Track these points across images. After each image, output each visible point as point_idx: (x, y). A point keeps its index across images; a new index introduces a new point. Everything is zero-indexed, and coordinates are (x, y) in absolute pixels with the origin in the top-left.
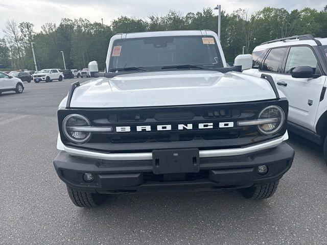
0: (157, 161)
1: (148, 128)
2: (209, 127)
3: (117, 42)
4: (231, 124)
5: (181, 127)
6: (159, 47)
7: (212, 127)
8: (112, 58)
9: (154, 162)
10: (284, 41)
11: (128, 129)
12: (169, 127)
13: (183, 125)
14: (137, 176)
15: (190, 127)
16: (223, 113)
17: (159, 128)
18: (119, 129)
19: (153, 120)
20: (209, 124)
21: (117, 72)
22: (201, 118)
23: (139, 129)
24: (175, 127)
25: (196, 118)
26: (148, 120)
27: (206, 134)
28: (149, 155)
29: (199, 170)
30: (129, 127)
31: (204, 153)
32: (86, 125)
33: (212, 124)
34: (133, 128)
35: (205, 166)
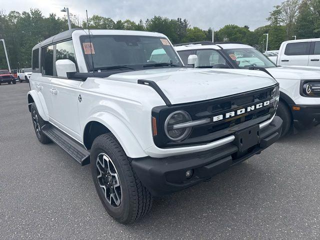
1: (233, 114)
2: (260, 107)
4: (268, 103)
5: (249, 109)
6: (132, 46)
7: (262, 106)
11: (221, 117)
12: (243, 111)
13: (249, 107)
15: (253, 108)
17: (239, 112)
18: (215, 119)
21: (99, 71)
23: (227, 115)
25: (256, 101)
26: (233, 107)
28: (232, 138)
31: (261, 126)
33: (262, 104)
34: (224, 116)
35: (262, 136)
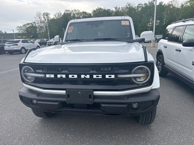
0: (68, 96)
1: (64, 76)
2: (99, 77)
3: (71, 24)
4: (113, 76)
5: (83, 76)
6: (94, 27)
7: (101, 77)
8: (67, 33)
9: (67, 96)
10: (184, 22)
11: (52, 76)
12: (76, 76)
13: (84, 75)
14: (57, 103)
15: (88, 76)
16: (110, 69)
17: (70, 76)
18: (48, 76)
19: (67, 72)
20: (99, 75)
21: (69, 42)
22: (95, 72)
23: (59, 76)
24: (79, 76)
25: (91, 72)
26: (63, 72)
27: (98, 82)
28: (64, 92)
29: (92, 103)
30: (53, 75)
31: (96, 93)
32: (32, 73)
33: (101, 76)
34: (56, 76)
35: (97, 101)
